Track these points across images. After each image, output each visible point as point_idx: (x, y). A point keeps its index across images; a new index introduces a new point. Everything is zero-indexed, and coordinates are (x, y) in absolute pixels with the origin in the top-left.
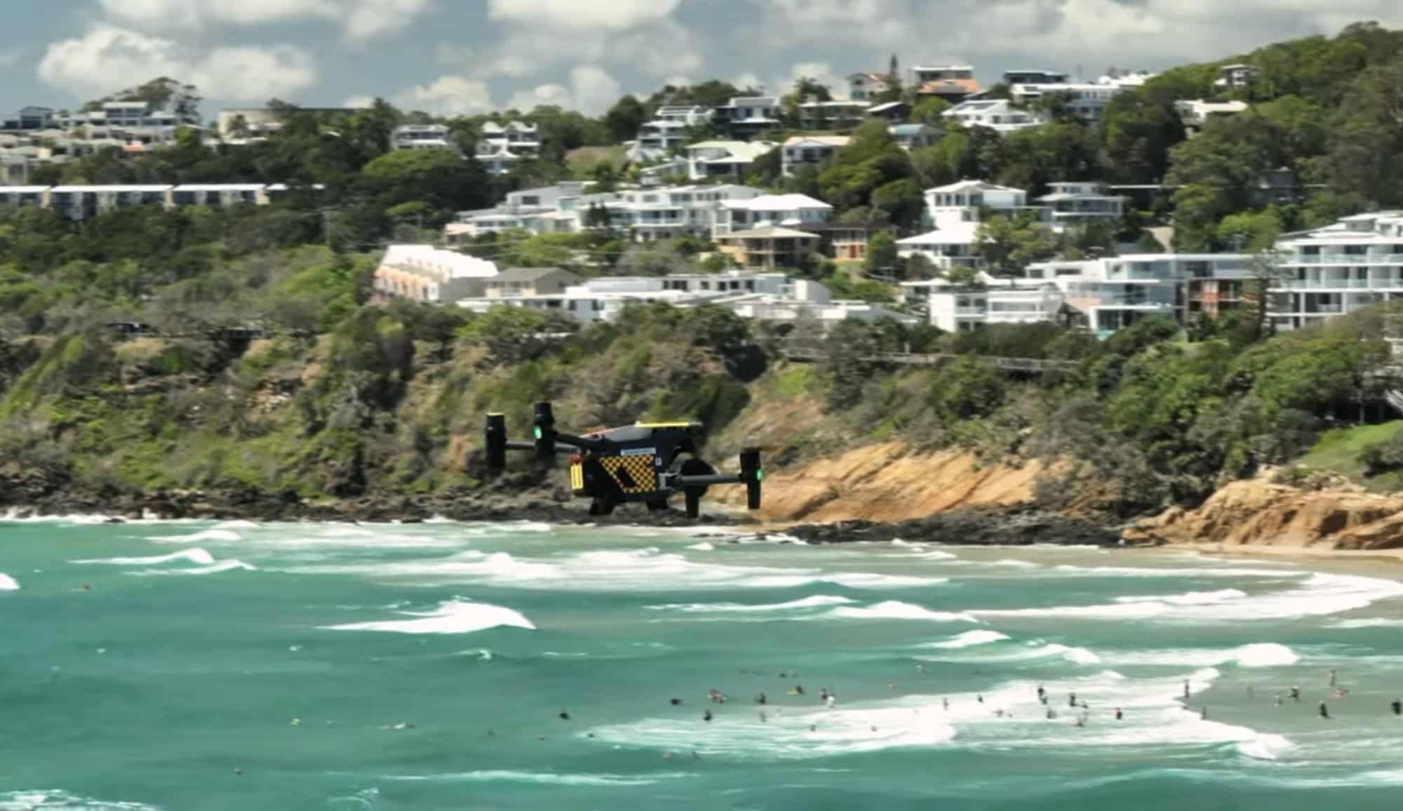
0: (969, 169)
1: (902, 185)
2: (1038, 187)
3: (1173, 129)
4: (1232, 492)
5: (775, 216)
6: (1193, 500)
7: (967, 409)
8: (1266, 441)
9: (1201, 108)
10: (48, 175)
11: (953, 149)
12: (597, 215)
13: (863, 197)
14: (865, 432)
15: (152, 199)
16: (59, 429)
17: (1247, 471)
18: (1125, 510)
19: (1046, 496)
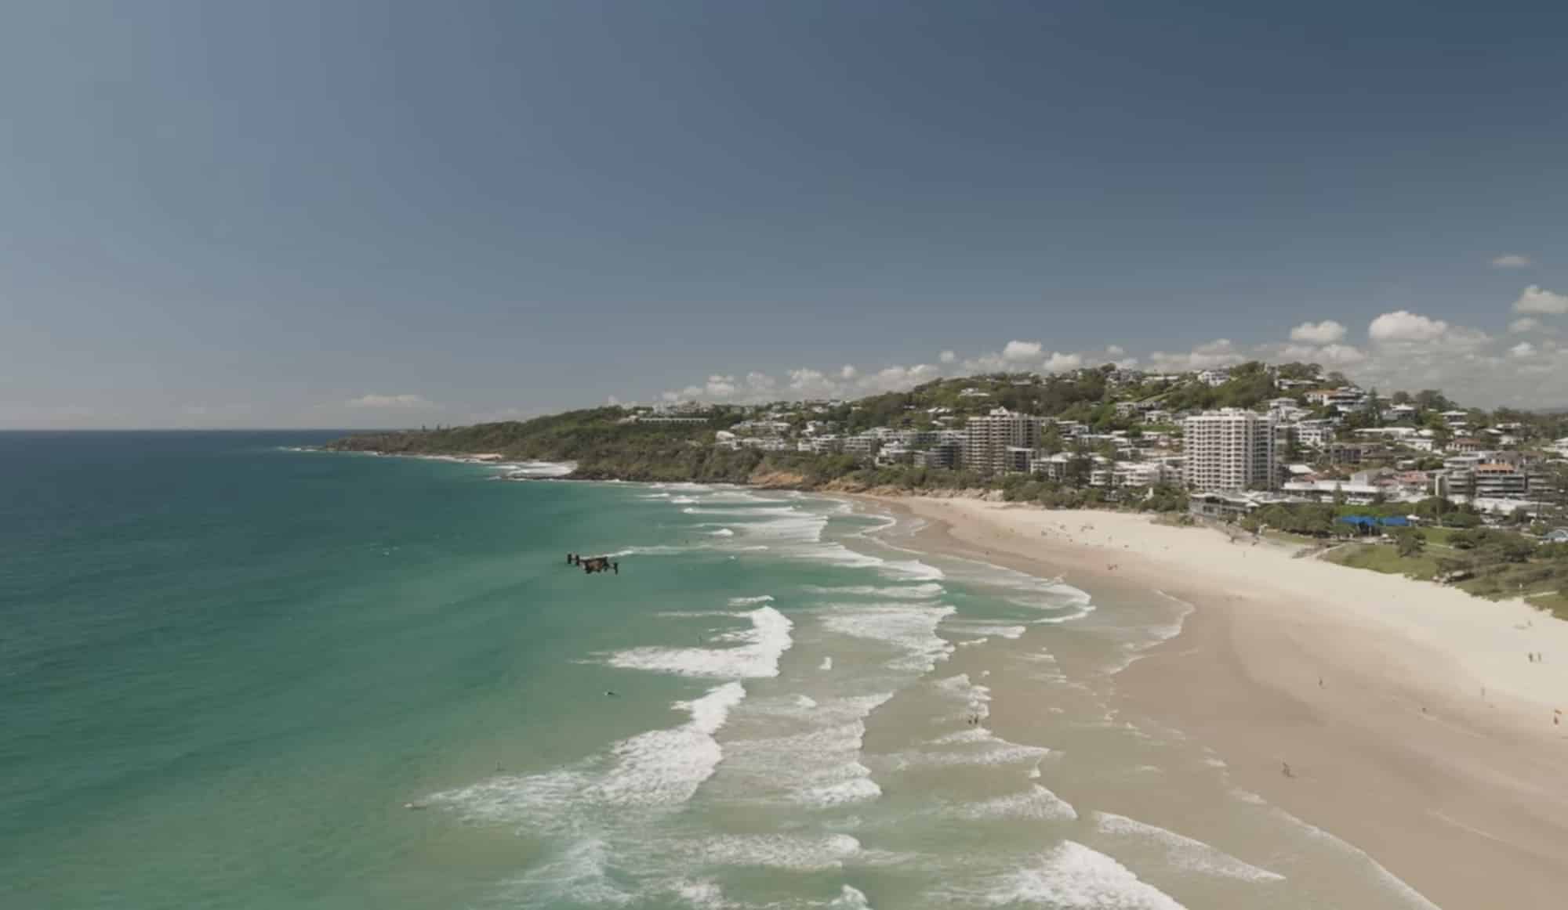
0: (814, 419)
1: (803, 421)
2: (825, 422)
3: (849, 412)
4: (833, 482)
5: (782, 427)
6: (826, 483)
7: (794, 466)
8: (838, 473)
9: (854, 408)
10: (672, 417)
11: (811, 415)
12: (752, 426)
13: (796, 423)
14: (777, 469)
15: (688, 421)
16: (647, 466)
17: (835, 479)
18: (816, 484)
19: (804, 481)
